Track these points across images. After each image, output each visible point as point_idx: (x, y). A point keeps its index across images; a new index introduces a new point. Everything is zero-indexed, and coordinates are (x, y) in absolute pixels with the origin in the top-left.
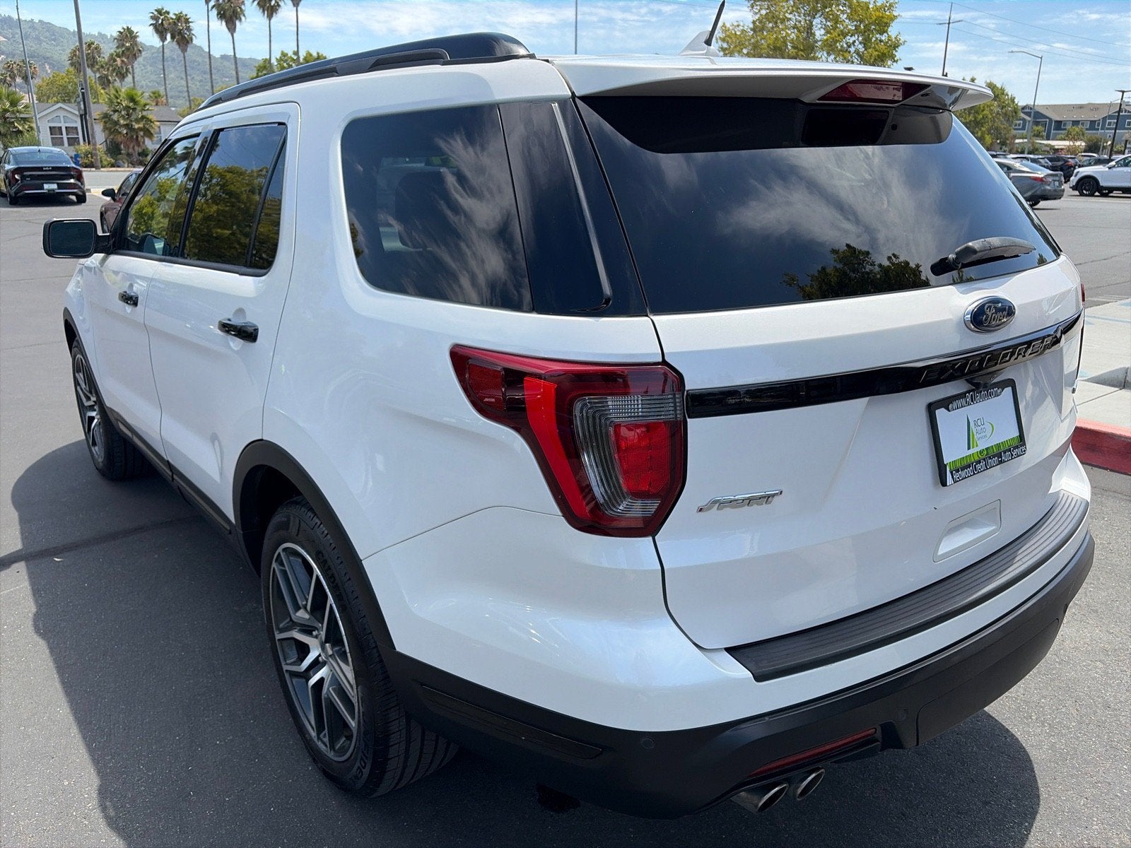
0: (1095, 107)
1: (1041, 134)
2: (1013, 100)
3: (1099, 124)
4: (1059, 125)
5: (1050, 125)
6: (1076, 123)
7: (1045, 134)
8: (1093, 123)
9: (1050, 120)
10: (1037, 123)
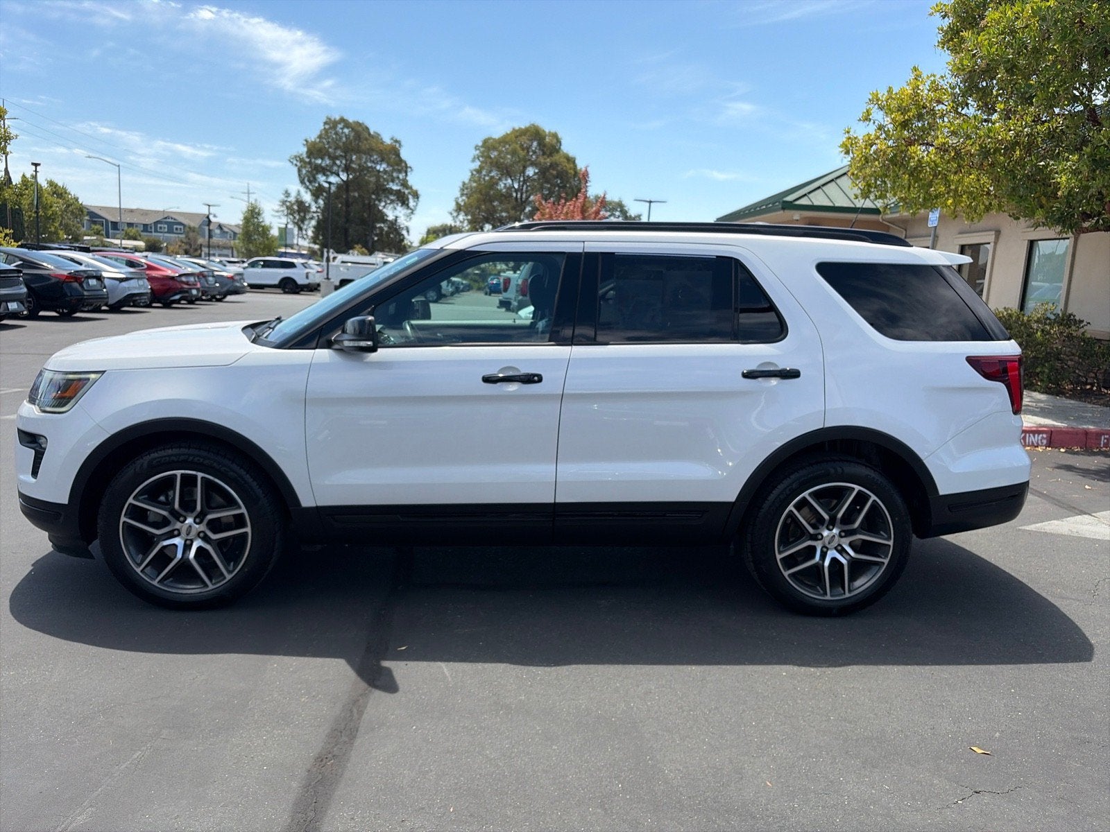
0: (145, 213)
1: (101, 233)
2: (77, 200)
3: (151, 228)
4: (115, 225)
5: (107, 225)
6: (130, 225)
7: (104, 233)
8: (145, 226)
9: (107, 220)
10: (95, 223)
